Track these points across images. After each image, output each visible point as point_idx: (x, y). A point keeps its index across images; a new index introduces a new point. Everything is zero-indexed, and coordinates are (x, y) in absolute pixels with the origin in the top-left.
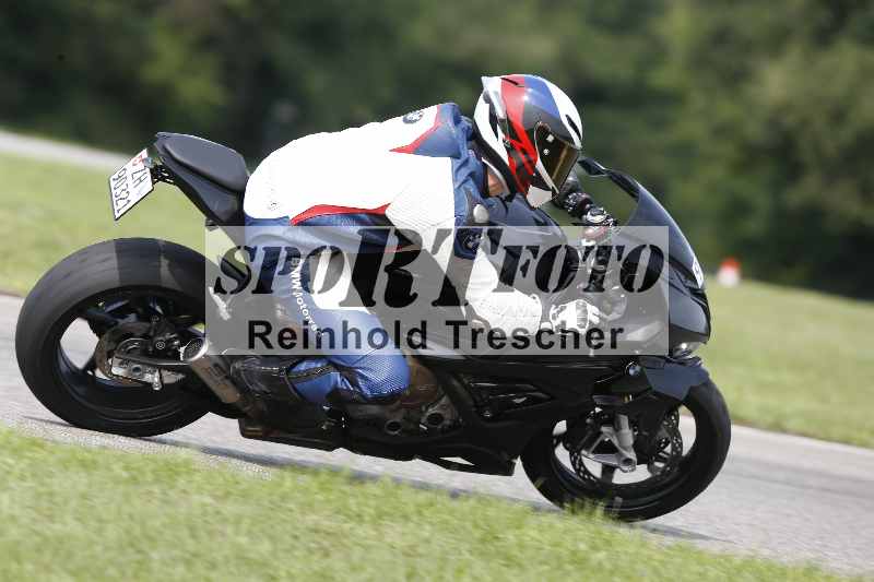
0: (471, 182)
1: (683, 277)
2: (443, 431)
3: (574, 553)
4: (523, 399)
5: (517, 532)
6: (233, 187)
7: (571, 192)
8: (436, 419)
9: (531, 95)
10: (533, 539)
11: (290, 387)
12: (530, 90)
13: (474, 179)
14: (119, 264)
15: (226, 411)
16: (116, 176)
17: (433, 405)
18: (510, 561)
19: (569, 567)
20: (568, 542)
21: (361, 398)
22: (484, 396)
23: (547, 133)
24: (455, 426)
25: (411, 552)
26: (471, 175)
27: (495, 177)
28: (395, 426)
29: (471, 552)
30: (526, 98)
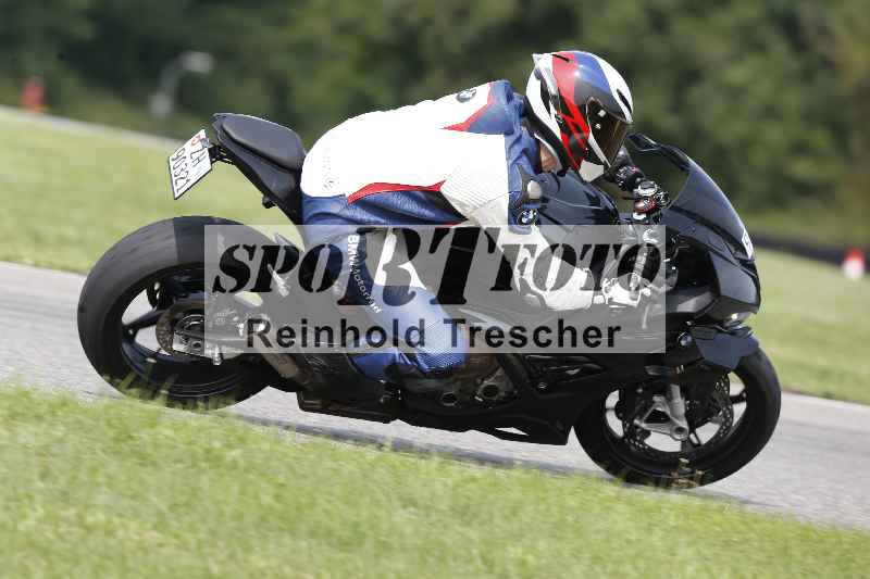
0: (525, 159)
1: (733, 249)
2: (499, 403)
3: (208, 451)
4: (576, 371)
5: (152, 431)
6: (290, 166)
7: (622, 166)
8: (491, 391)
9: (582, 70)
10: (167, 437)
11: (350, 363)
12: (581, 66)
13: (527, 156)
14: (177, 242)
15: (285, 385)
16: (174, 156)
17: (488, 377)
18: (144, 459)
19: (204, 465)
20: (203, 441)
21: (418, 373)
22: (539, 368)
23: (599, 108)
24: (510, 397)
25: (44, 452)
26: (524, 152)
27: (548, 153)
28: (451, 398)
29: (104, 451)
30: (578, 74)
